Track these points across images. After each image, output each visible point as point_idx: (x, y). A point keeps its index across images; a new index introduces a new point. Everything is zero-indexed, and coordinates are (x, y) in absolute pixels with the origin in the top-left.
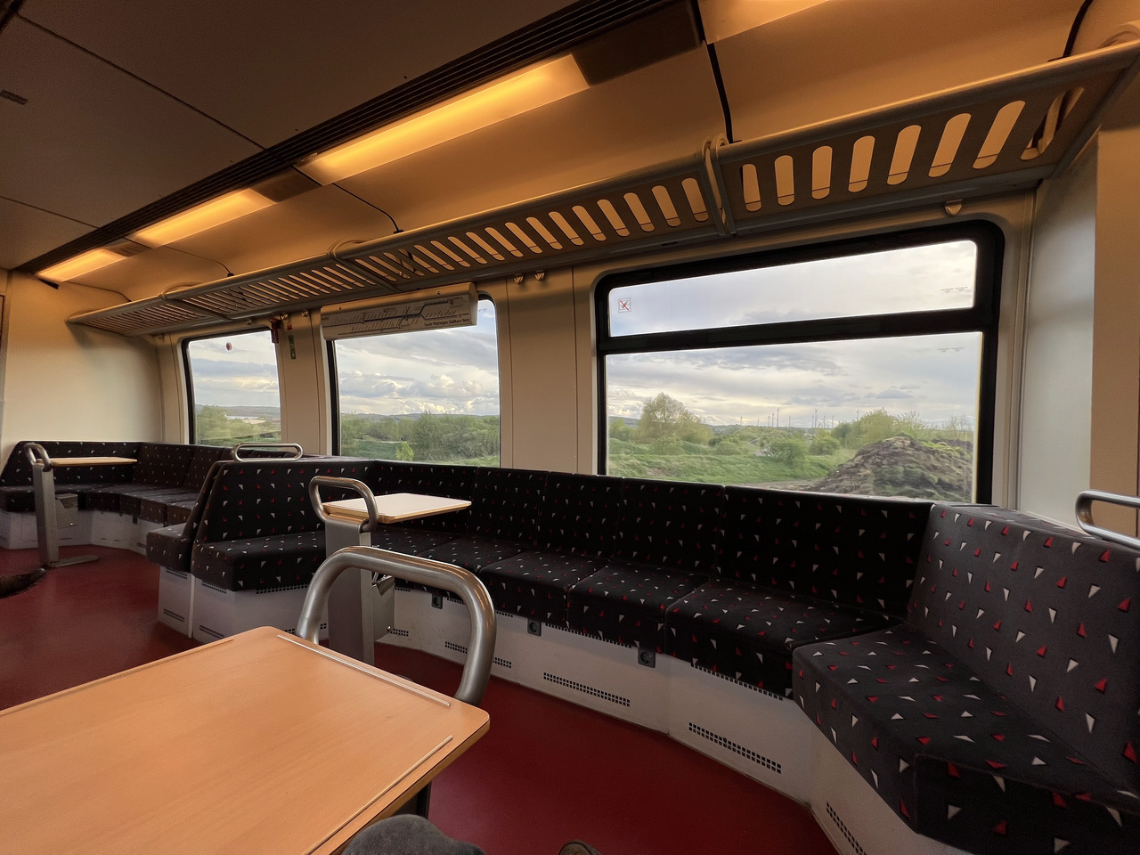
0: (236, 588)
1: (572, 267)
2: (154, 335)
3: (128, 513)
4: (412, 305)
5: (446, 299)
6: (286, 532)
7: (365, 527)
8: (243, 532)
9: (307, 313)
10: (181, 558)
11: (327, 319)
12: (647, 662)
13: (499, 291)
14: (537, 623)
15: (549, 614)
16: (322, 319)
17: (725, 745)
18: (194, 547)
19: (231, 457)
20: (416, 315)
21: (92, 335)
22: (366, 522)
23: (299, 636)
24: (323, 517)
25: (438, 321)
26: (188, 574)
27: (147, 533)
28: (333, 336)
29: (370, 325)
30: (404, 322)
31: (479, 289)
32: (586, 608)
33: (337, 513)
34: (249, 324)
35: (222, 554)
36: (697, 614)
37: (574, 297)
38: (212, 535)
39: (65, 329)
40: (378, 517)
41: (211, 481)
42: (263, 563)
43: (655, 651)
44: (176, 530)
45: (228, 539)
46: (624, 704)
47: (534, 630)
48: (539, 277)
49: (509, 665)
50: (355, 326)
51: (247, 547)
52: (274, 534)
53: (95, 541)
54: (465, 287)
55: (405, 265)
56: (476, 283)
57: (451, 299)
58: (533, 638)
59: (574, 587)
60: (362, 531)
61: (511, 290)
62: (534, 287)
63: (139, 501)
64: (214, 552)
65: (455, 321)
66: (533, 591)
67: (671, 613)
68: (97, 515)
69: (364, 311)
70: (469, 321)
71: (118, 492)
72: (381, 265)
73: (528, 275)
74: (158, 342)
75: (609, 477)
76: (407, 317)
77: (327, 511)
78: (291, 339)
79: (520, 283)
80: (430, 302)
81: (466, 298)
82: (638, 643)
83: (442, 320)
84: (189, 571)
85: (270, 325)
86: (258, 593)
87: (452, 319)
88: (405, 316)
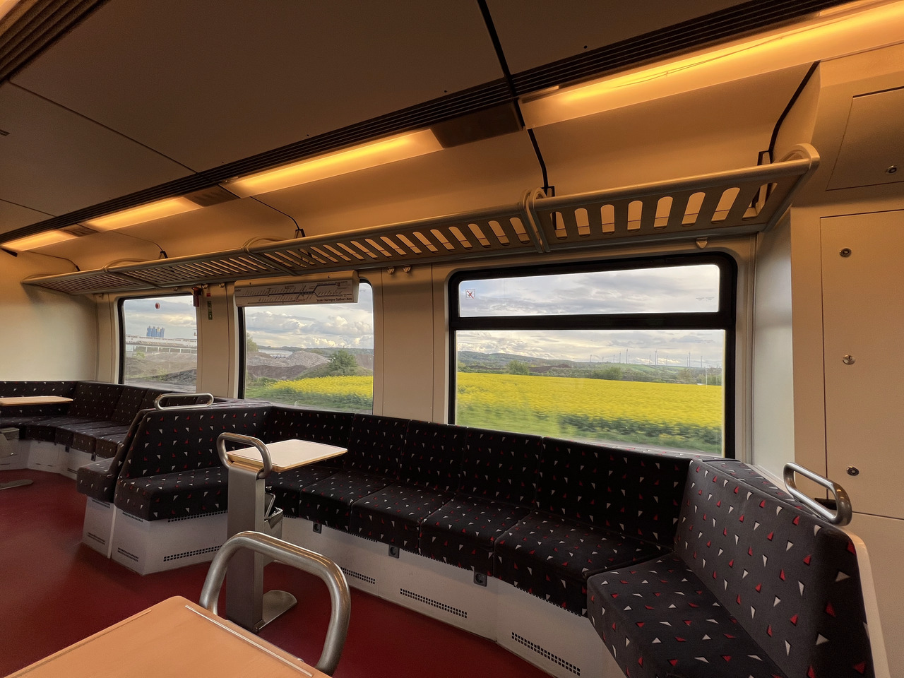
0: (151, 518)
1: (431, 265)
2: (94, 294)
3: (62, 443)
4: (308, 285)
5: (334, 282)
6: (196, 468)
7: (260, 475)
8: (159, 469)
9: (223, 284)
10: (106, 490)
11: (239, 290)
12: (481, 582)
13: (376, 277)
14: (396, 548)
15: (405, 542)
16: (235, 291)
17: (538, 652)
18: (118, 483)
19: (153, 406)
20: (310, 293)
21: (42, 293)
22: (262, 471)
23: (202, 605)
24: (227, 464)
25: (326, 298)
26: (111, 504)
27: (78, 465)
28: (243, 304)
29: (273, 298)
30: (301, 297)
31: (360, 276)
32: (434, 538)
33: (238, 461)
34: (176, 290)
35: (141, 490)
36: (518, 546)
37: (433, 286)
38: (134, 473)
39: (20, 289)
40: (271, 468)
41: (136, 427)
42: (175, 497)
43: (487, 574)
44: (102, 465)
45: (147, 475)
46: (463, 616)
47: (393, 553)
48: (406, 270)
49: (373, 582)
50: (262, 298)
51: (162, 483)
52: (186, 470)
53: (30, 466)
54: (349, 274)
55: (303, 258)
56: (358, 271)
57: (339, 283)
58: (393, 559)
59: (425, 520)
60: (258, 478)
61: (385, 278)
62: (402, 277)
63: (72, 434)
64: (134, 487)
65: (340, 300)
66: (393, 523)
67: (498, 544)
68: (34, 444)
69: (268, 287)
70: (351, 298)
71: (55, 426)
72: (283, 257)
73: (397, 268)
74: (99, 299)
75: (456, 427)
76: (303, 293)
77: (231, 460)
78: (209, 304)
79: (392, 274)
80: (321, 283)
81: (350, 282)
82: (473, 568)
83: (330, 298)
84: (112, 502)
85: (192, 292)
86: (169, 521)
87: (339, 298)
88: (301, 293)
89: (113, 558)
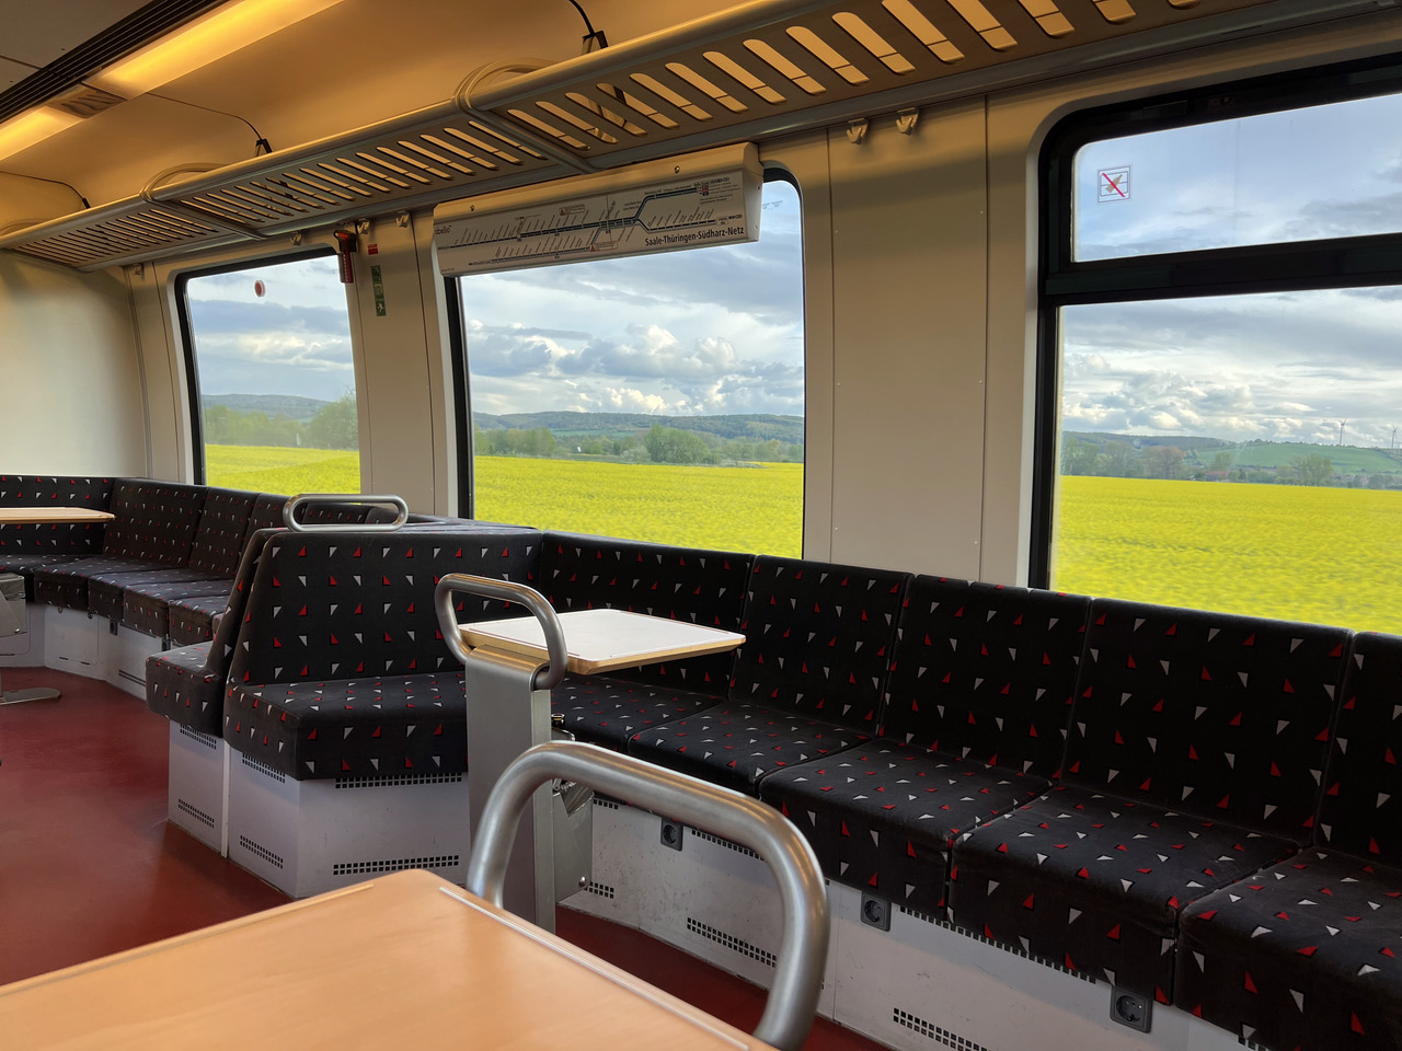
0: (302, 775)
1: (986, 98)
2: (126, 267)
3: (103, 614)
4: (621, 199)
5: (691, 184)
6: (384, 673)
7: (541, 679)
8: (308, 670)
9: (406, 218)
10: (206, 708)
11: (446, 231)
12: (1133, 1018)
13: (809, 160)
14: (881, 903)
15: (909, 889)
16: (437, 232)
18: (228, 692)
19: (281, 522)
20: (629, 221)
21: (28, 271)
22: (543, 669)
23: (472, 892)
24: (461, 653)
25: (670, 234)
26: (219, 740)
27: (146, 658)
28: (457, 270)
29: (533, 244)
30: (603, 237)
31: (766, 157)
32: (993, 885)
33: (486, 647)
34: (297, 243)
35: (277, 710)
36: (1261, 930)
37: (988, 169)
38: (257, 673)
40: (566, 661)
41: (251, 567)
42: (348, 731)
43: (1153, 997)
44: (193, 656)
45: (283, 679)
47: (874, 917)
48: (905, 123)
50: (503, 246)
51: (318, 698)
52: (361, 675)
53: (51, 661)
54: (735, 154)
55: (608, 115)
56: (759, 144)
57: (703, 185)
58: (872, 933)
59: (966, 836)
61: (838, 158)
62: (893, 149)
63: (120, 592)
64: (262, 703)
65: (710, 233)
66: (875, 835)
67: (1189, 918)
68: (51, 612)
69: (519, 214)
70: (741, 232)
71: (85, 575)
72: (561, 119)
73: (876, 121)
74: (135, 280)
75: (1055, 595)
76: (609, 224)
77: (468, 642)
78: (376, 275)
79: (859, 141)
80: (658, 191)
81: (736, 178)
82: (1111, 975)
83: (683, 232)
84: (220, 735)
85: (335, 245)
86: (338, 787)
87: (706, 229)
88: (604, 223)
89: (234, 857)
